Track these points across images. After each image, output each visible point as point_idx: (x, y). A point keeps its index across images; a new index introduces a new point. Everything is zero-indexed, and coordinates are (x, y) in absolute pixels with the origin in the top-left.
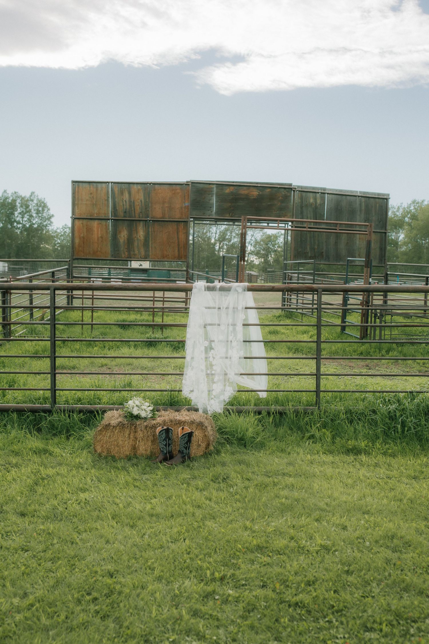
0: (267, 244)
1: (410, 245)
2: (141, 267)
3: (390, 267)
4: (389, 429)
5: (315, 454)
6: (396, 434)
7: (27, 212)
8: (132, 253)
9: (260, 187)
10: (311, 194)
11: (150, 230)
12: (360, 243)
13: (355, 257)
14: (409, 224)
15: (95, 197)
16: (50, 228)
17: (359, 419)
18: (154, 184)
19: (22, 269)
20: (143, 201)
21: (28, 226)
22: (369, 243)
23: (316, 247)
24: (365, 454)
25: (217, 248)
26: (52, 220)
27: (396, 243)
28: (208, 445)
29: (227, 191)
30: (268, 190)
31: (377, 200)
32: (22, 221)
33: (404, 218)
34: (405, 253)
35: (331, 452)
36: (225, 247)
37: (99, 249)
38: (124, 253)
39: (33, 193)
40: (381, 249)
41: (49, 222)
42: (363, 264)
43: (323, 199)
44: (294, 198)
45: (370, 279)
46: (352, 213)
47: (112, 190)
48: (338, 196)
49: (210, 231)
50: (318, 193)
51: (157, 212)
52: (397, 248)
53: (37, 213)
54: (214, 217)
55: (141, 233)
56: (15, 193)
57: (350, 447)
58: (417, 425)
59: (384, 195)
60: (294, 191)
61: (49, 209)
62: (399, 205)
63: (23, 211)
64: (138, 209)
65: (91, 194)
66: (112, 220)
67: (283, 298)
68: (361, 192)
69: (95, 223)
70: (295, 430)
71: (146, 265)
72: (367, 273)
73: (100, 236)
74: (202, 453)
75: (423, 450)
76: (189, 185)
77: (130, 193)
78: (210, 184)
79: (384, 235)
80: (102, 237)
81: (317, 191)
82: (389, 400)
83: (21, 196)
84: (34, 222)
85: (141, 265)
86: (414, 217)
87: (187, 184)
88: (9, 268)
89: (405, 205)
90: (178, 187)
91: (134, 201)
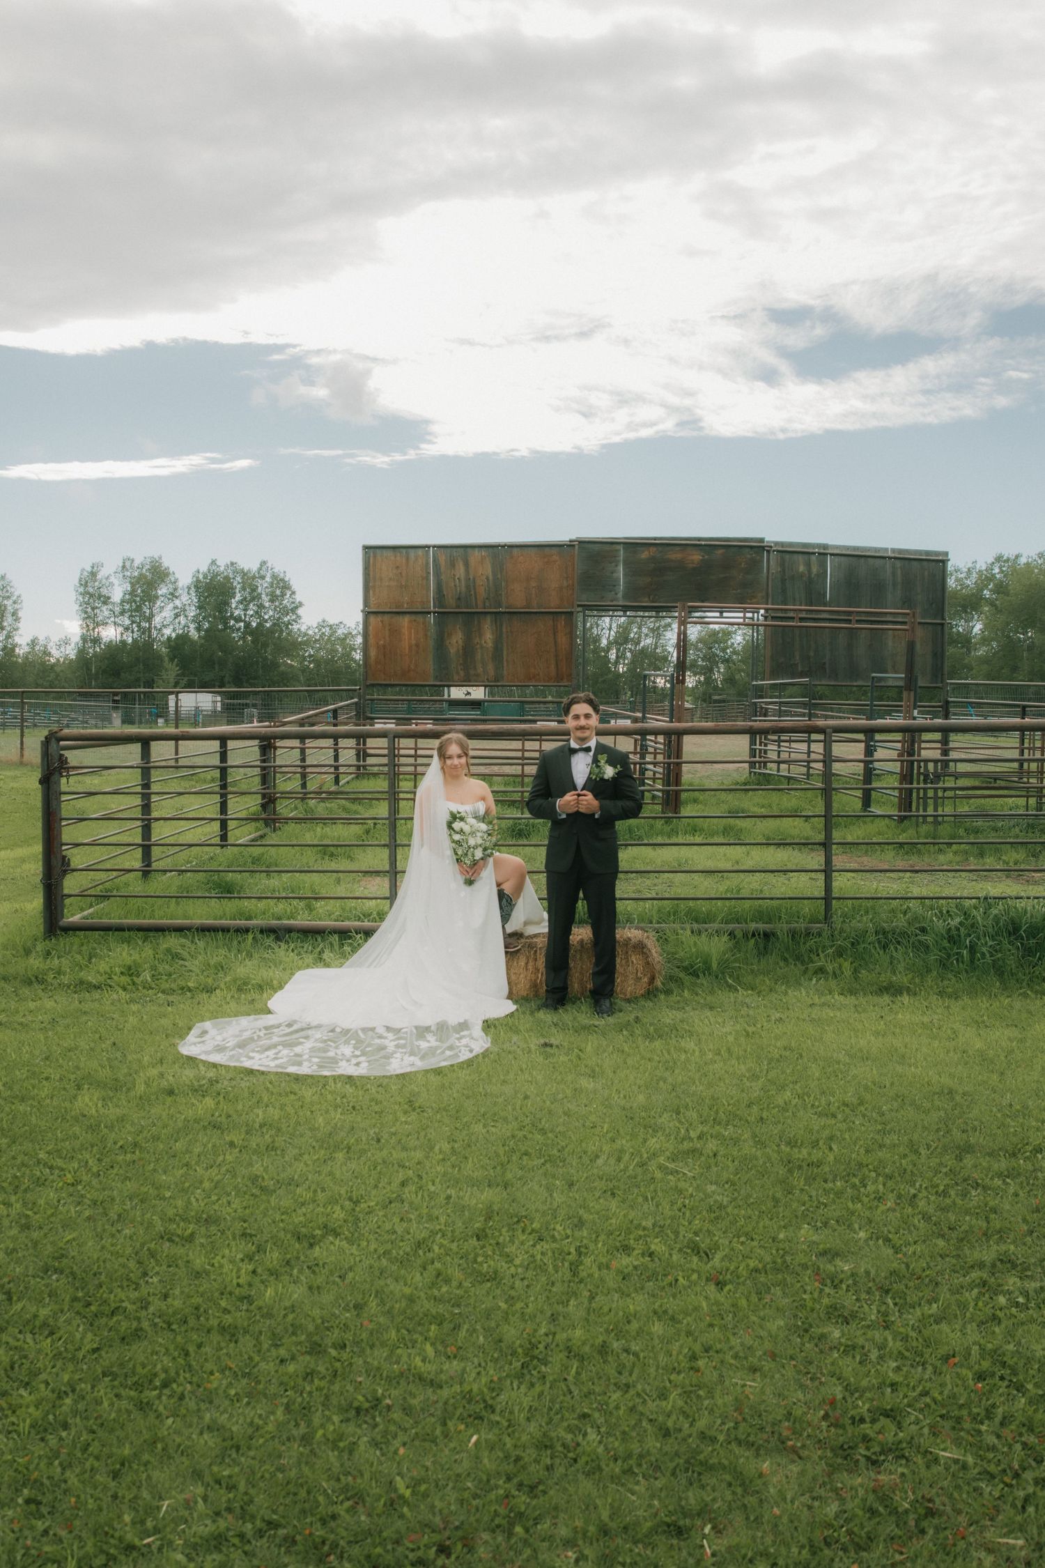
0: (711, 648)
1: (994, 644)
2: (468, 697)
3: (954, 689)
4: (949, 956)
5: (826, 995)
6: (961, 965)
7: (253, 599)
8: (472, 672)
9: (705, 545)
10: (801, 557)
11: (504, 630)
12: (894, 646)
13: (886, 672)
14: (992, 603)
15: (404, 574)
16: (295, 627)
17: (899, 943)
18: (512, 546)
19: (247, 705)
20: (491, 578)
21: (254, 624)
22: (911, 646)
23: (812, 654)
24: (908, 994)
25: (613, 655)
26: (300, 611)
27: (965, 641)
28: (652, 979)
29: (645, 555)
30: (720, 551)
31: (925, 563)
32: (245, 615)
33: (982, 590)
34: (985, 661)
35: (852, 992)
36: (629, 654)
37: (412, 667)
38: (458, 673)
39: (264, 563)
40: (935, 655)
41: (294, 617)
42: (901, 683)
43: (823, 565)
44: (770, 565)
45: (916, 712)
46: (878, 591)
47: (434, 561)
48: (851, 558)
49: (598, 626)
50: (814, 553)
51: (517, 597)
52: (969, 650)
53: (272, 601)
54: (621, 603)
55: (488, 637)
56: (232, 564)
57: (885, 984)
58: (996, 951)
59: (937, 553)
60: (768, 551)
61: (294, 593)
62: (970, 565)
63: (245, 598)
64: (482, 592)
65: (397, 567)
66: (434, 613)
67: (751, 749)
68: (893, 550)
69: (406, 620)
70: (790, 960)
71: (478, 693)
72: (909, 701)
73: (414, 642)
74: (642, 992)
75: (1005, 989)
76: (574, 546)
77: (467, 565)
78: (612, 543)
79: (939, 627)
80: (417, 645)
81: (811, 550)
82: (948, 912)
83: (242, 571)
84: (266, 617)
85: (469, 693)
86: (1000, 589)
87: (571, 545)
88: (223, 705)
89: (982, 566)
90: (554, 551)
91: (474, 579)
